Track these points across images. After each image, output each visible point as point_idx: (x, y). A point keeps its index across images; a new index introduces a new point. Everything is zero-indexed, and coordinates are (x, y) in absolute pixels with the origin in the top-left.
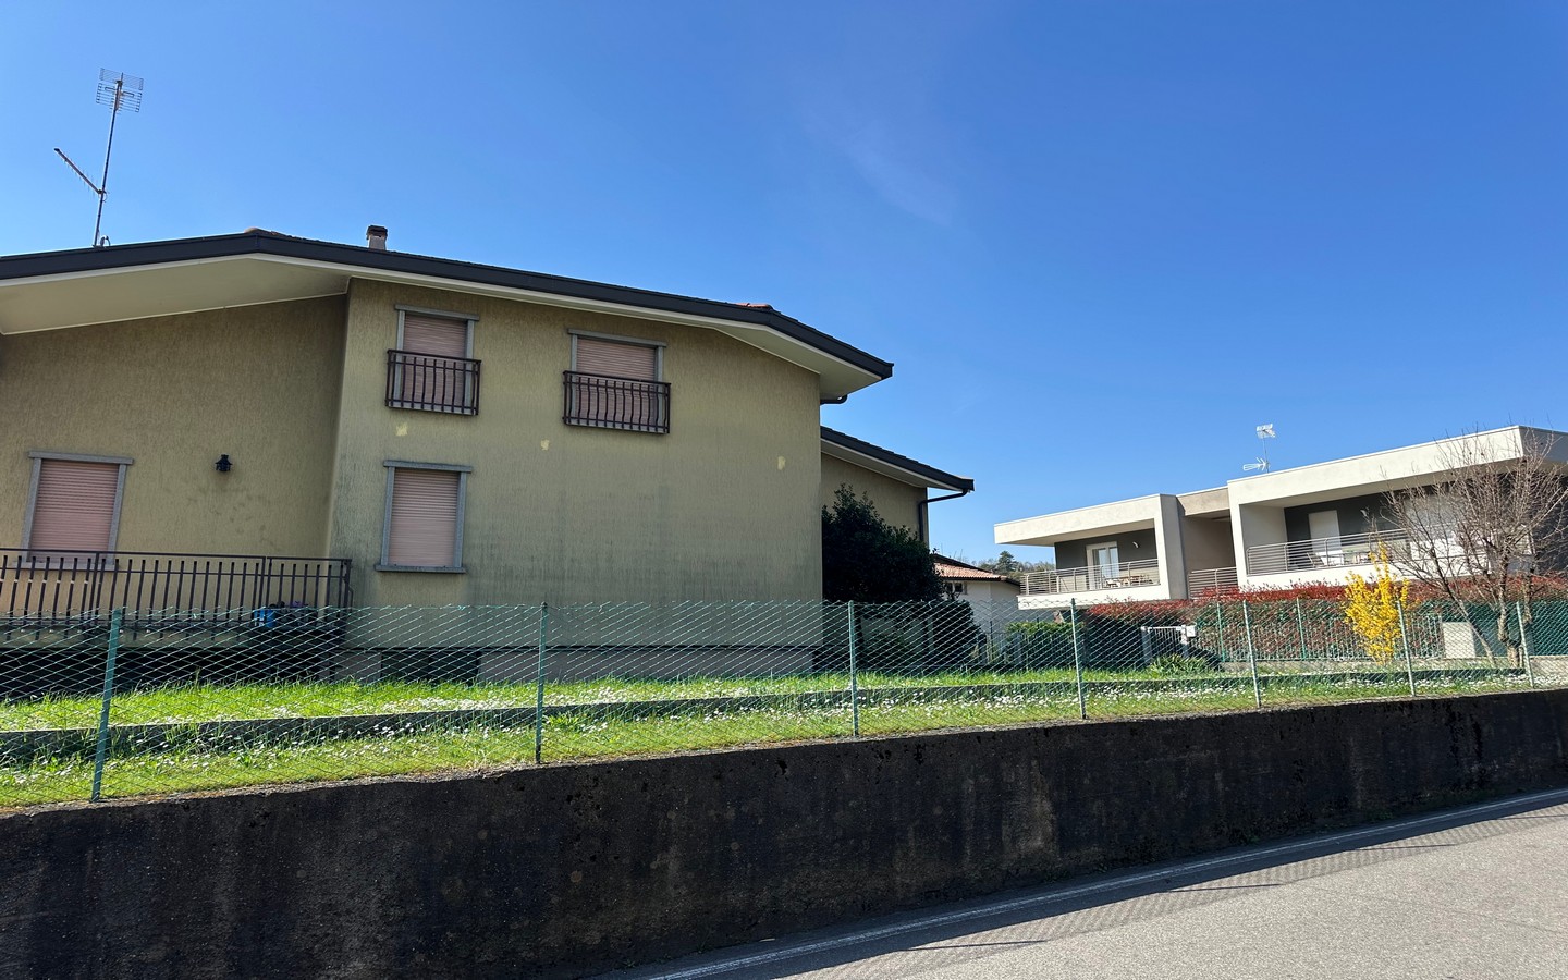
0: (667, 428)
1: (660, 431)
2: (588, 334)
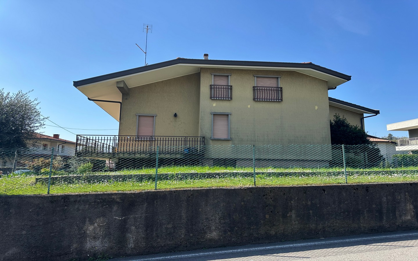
0: (282, 100)
1: (280, 101)
2: (259, 76)
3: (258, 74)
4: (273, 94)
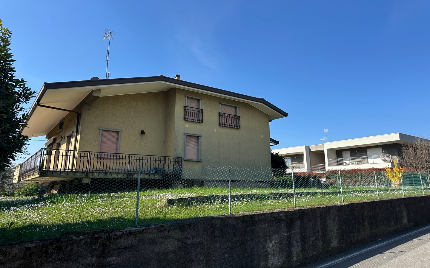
3: (222, 102)
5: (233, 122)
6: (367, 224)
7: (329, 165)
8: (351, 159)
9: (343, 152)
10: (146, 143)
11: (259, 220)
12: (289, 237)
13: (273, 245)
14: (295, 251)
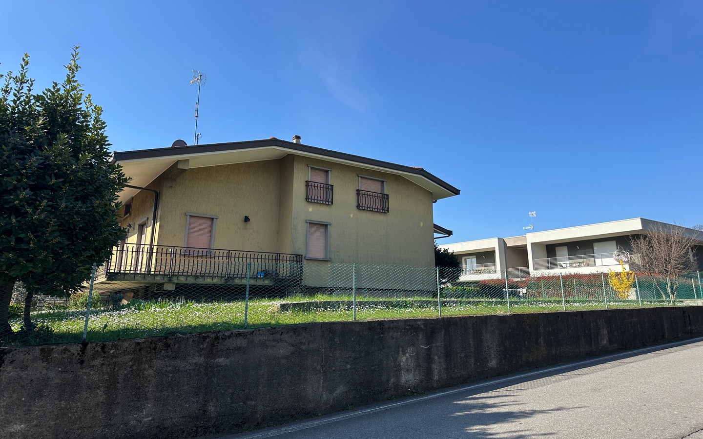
2: (364, 176)
3: (362, 174)
4: (377, 201)
5: (378, 204)
6: (542, 342)
7: (535, 268)
8: (570, 259)
9: (557, 249)
10: (252, 234)
11: (389, 328)
12: (429, 350)
13: (407, 359)
14: (437, 369)
